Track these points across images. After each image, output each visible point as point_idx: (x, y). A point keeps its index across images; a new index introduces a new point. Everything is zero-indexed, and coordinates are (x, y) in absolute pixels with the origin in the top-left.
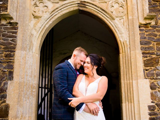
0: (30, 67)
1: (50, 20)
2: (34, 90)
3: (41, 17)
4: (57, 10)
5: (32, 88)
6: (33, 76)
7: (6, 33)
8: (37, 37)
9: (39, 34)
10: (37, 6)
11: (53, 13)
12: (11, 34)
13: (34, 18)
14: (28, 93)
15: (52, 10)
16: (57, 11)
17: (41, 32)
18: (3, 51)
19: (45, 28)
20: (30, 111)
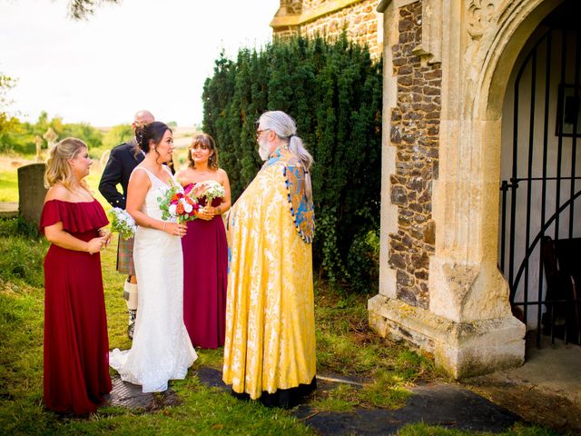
0: (468, 149)
1: (502, 36)
2: (479, 198)
3: (481, 36)
4: (511, 10)
5: (473, 193)
6: (475, 169)
7: (427, 85)
8: (480, 83)
9: (482, 75)
10: (477, 9)
11: (504, 19)
12: (434, 87)
13: (473, 39)
14: (466, 204)
15: (500, 13)
16: (513, 11)
17: (487, 68)
18: (426, 122)
19: (496, 58)
20: (471, 237)
